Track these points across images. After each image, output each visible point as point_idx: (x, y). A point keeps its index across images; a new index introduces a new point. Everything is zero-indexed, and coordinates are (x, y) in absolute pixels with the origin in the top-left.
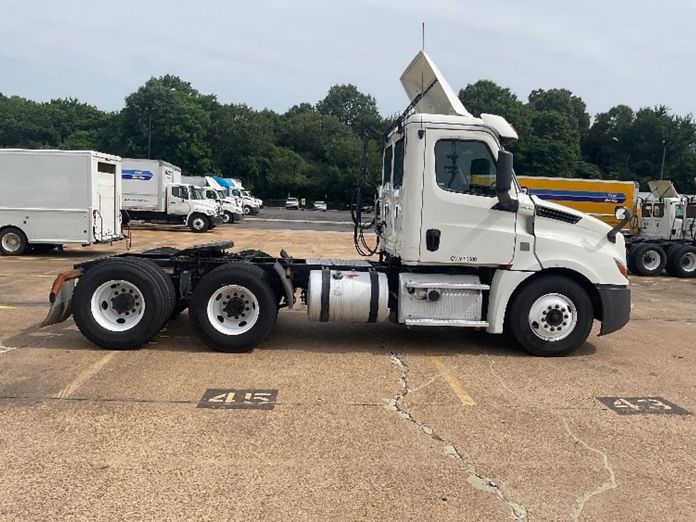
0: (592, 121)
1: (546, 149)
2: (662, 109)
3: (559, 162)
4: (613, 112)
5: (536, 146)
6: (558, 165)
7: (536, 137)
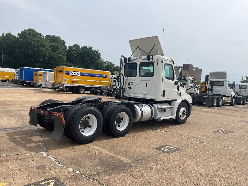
0: (68, 48)
1: (56, 57)
2: (90, 47)
3: (61, 62)
4: (74, 46)
5: (52, 55)
6: (60, 63)
7: (52, 52)
